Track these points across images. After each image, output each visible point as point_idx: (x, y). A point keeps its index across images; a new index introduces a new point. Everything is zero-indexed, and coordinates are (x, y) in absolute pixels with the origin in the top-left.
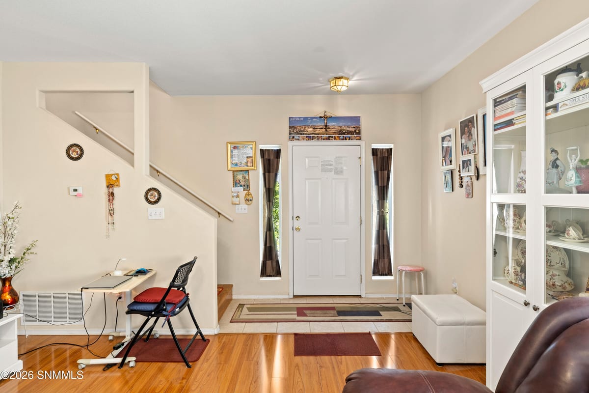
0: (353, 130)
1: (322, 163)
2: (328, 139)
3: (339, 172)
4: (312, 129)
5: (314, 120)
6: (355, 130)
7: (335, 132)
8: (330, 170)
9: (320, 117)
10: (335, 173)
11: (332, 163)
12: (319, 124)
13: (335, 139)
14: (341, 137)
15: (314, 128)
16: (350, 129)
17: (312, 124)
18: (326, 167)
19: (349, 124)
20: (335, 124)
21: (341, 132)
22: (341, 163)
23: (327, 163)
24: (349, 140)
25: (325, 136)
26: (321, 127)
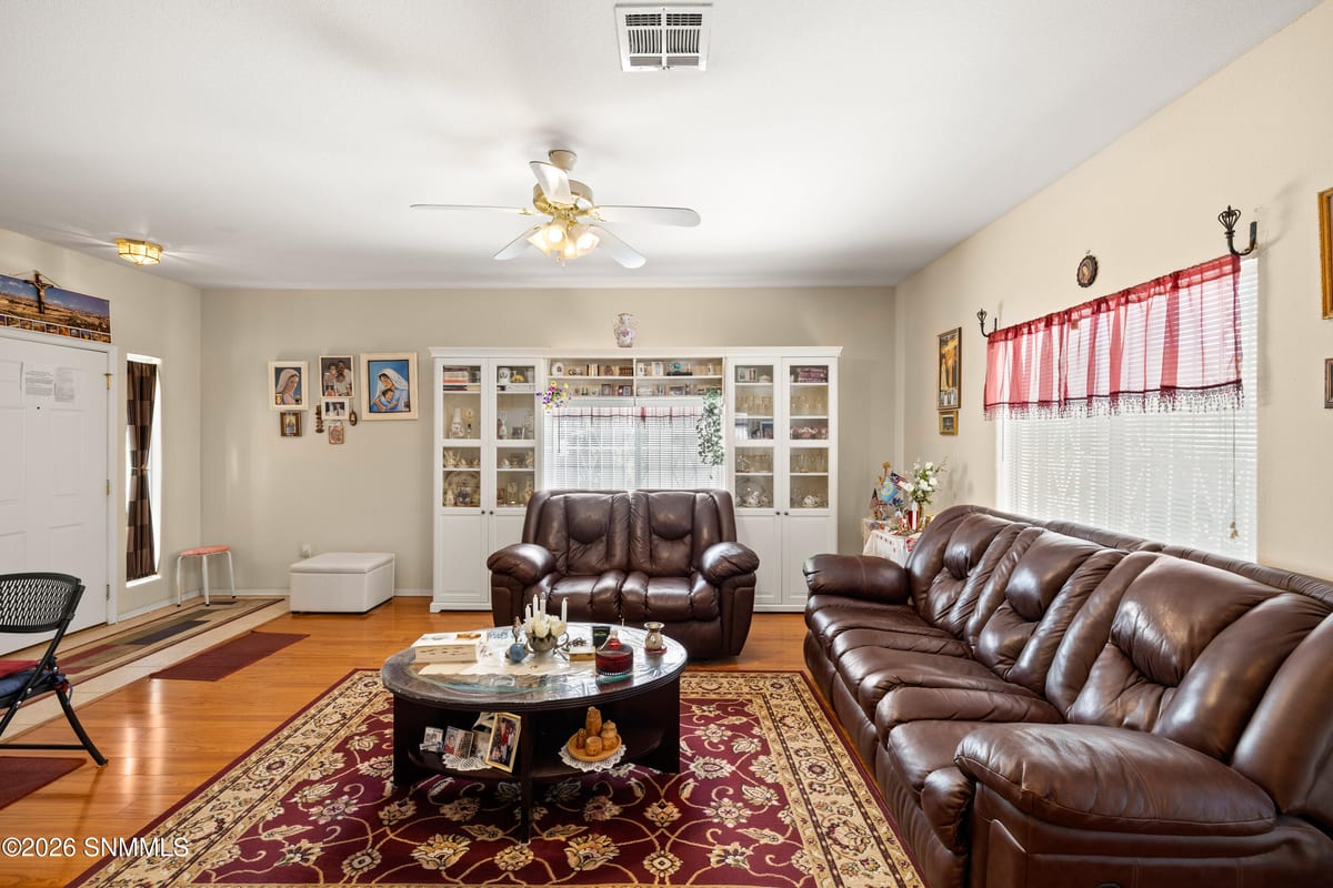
0: (97, 322)
1: (29, 376)
2: (47, 329)
3: (63, 395)
4: (7, 302)
5: (11, 283)
6: (101, 324)
7: (60, 320)
8: (47, 393)
9: (26, 282)
10: (57, 399)
11: (51, 378)
12: (23, 295)
13: (61, 332)
14: (73, 331)
15: (11, 301)
16: (90, 320)
17: (6, 292)
18: (36, 384)
19: (89, 310)
20: (59, 303)
21: (72, 321)
22: (72, 381)
23: (40, 378)
24: (89, 339)
25: (38, 323)
26: (27, 302)
